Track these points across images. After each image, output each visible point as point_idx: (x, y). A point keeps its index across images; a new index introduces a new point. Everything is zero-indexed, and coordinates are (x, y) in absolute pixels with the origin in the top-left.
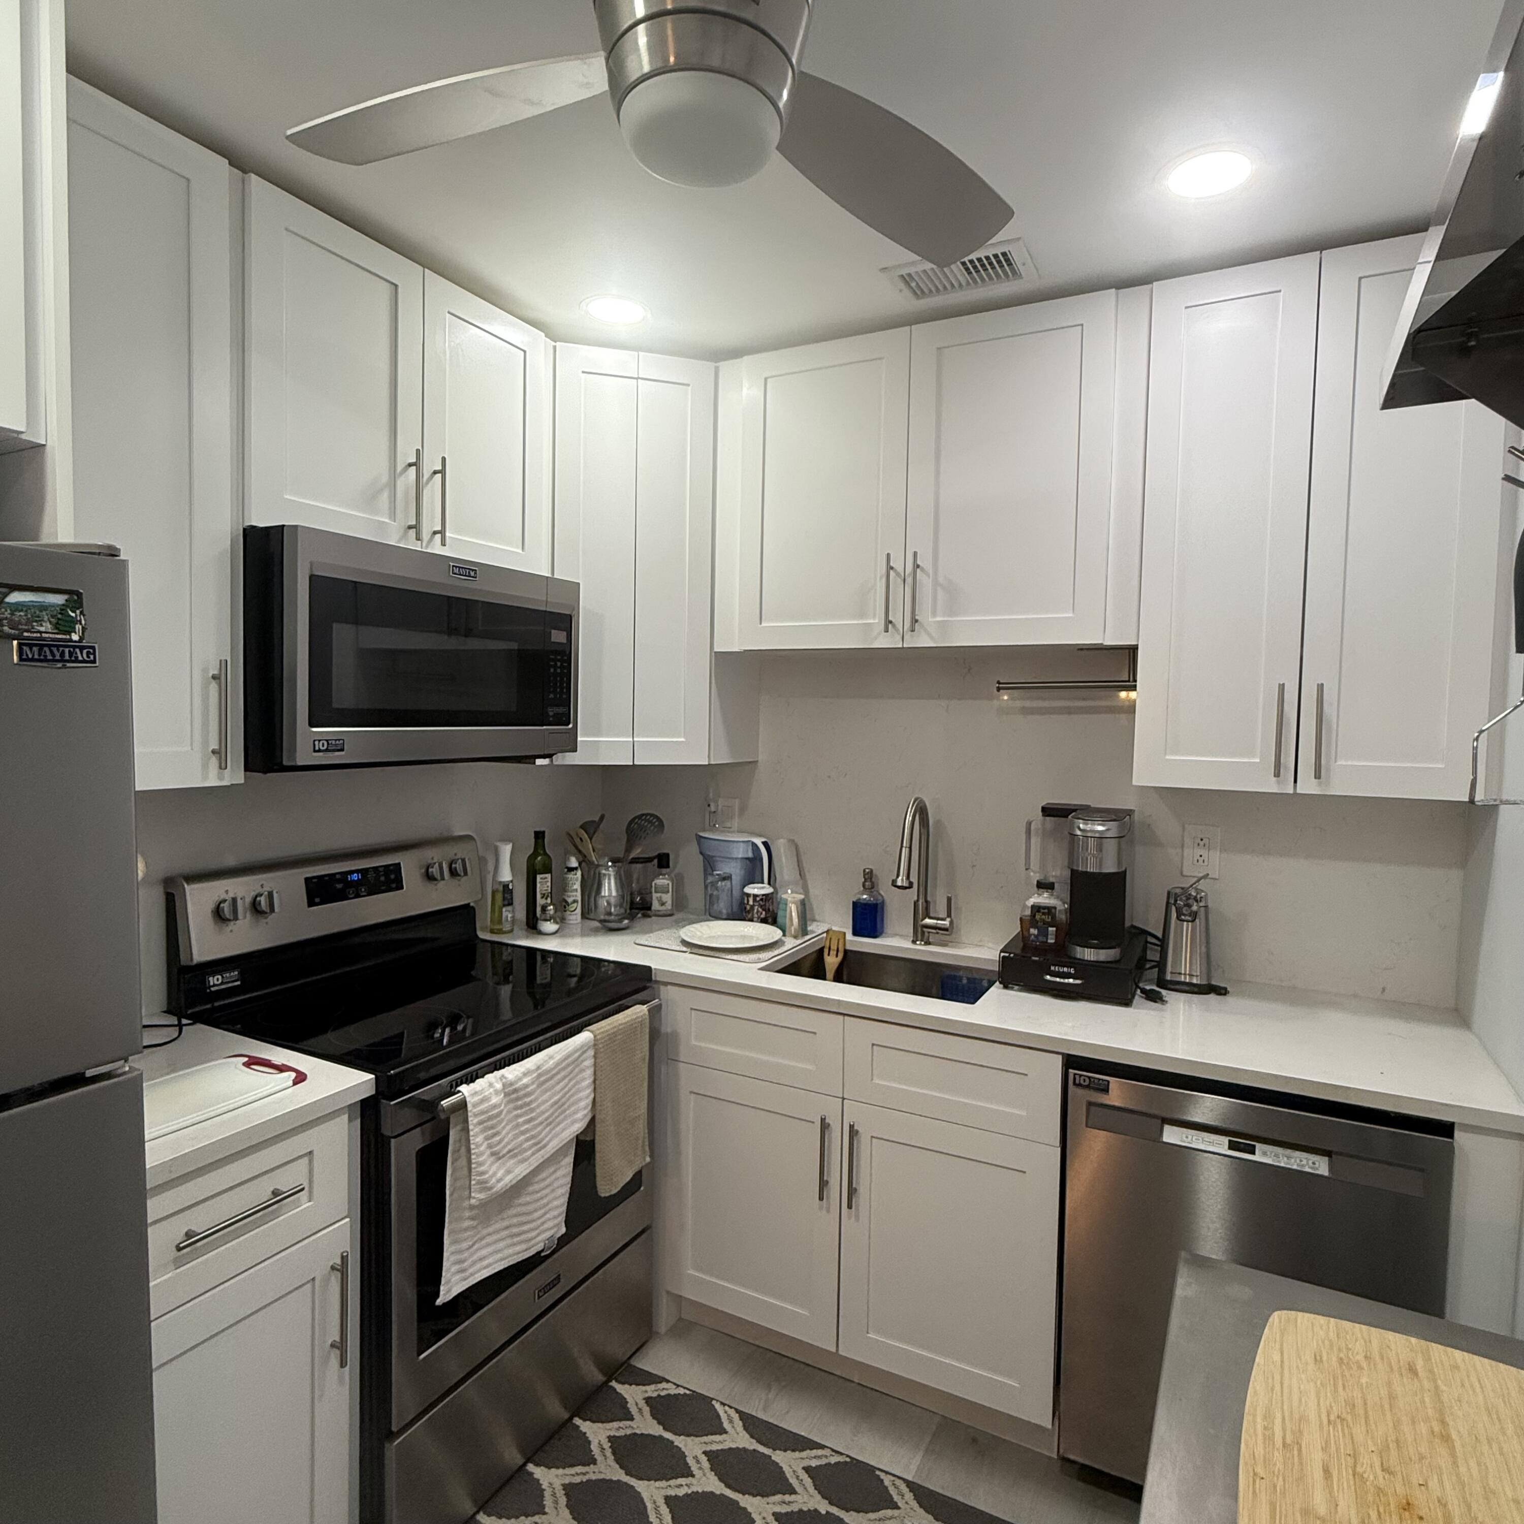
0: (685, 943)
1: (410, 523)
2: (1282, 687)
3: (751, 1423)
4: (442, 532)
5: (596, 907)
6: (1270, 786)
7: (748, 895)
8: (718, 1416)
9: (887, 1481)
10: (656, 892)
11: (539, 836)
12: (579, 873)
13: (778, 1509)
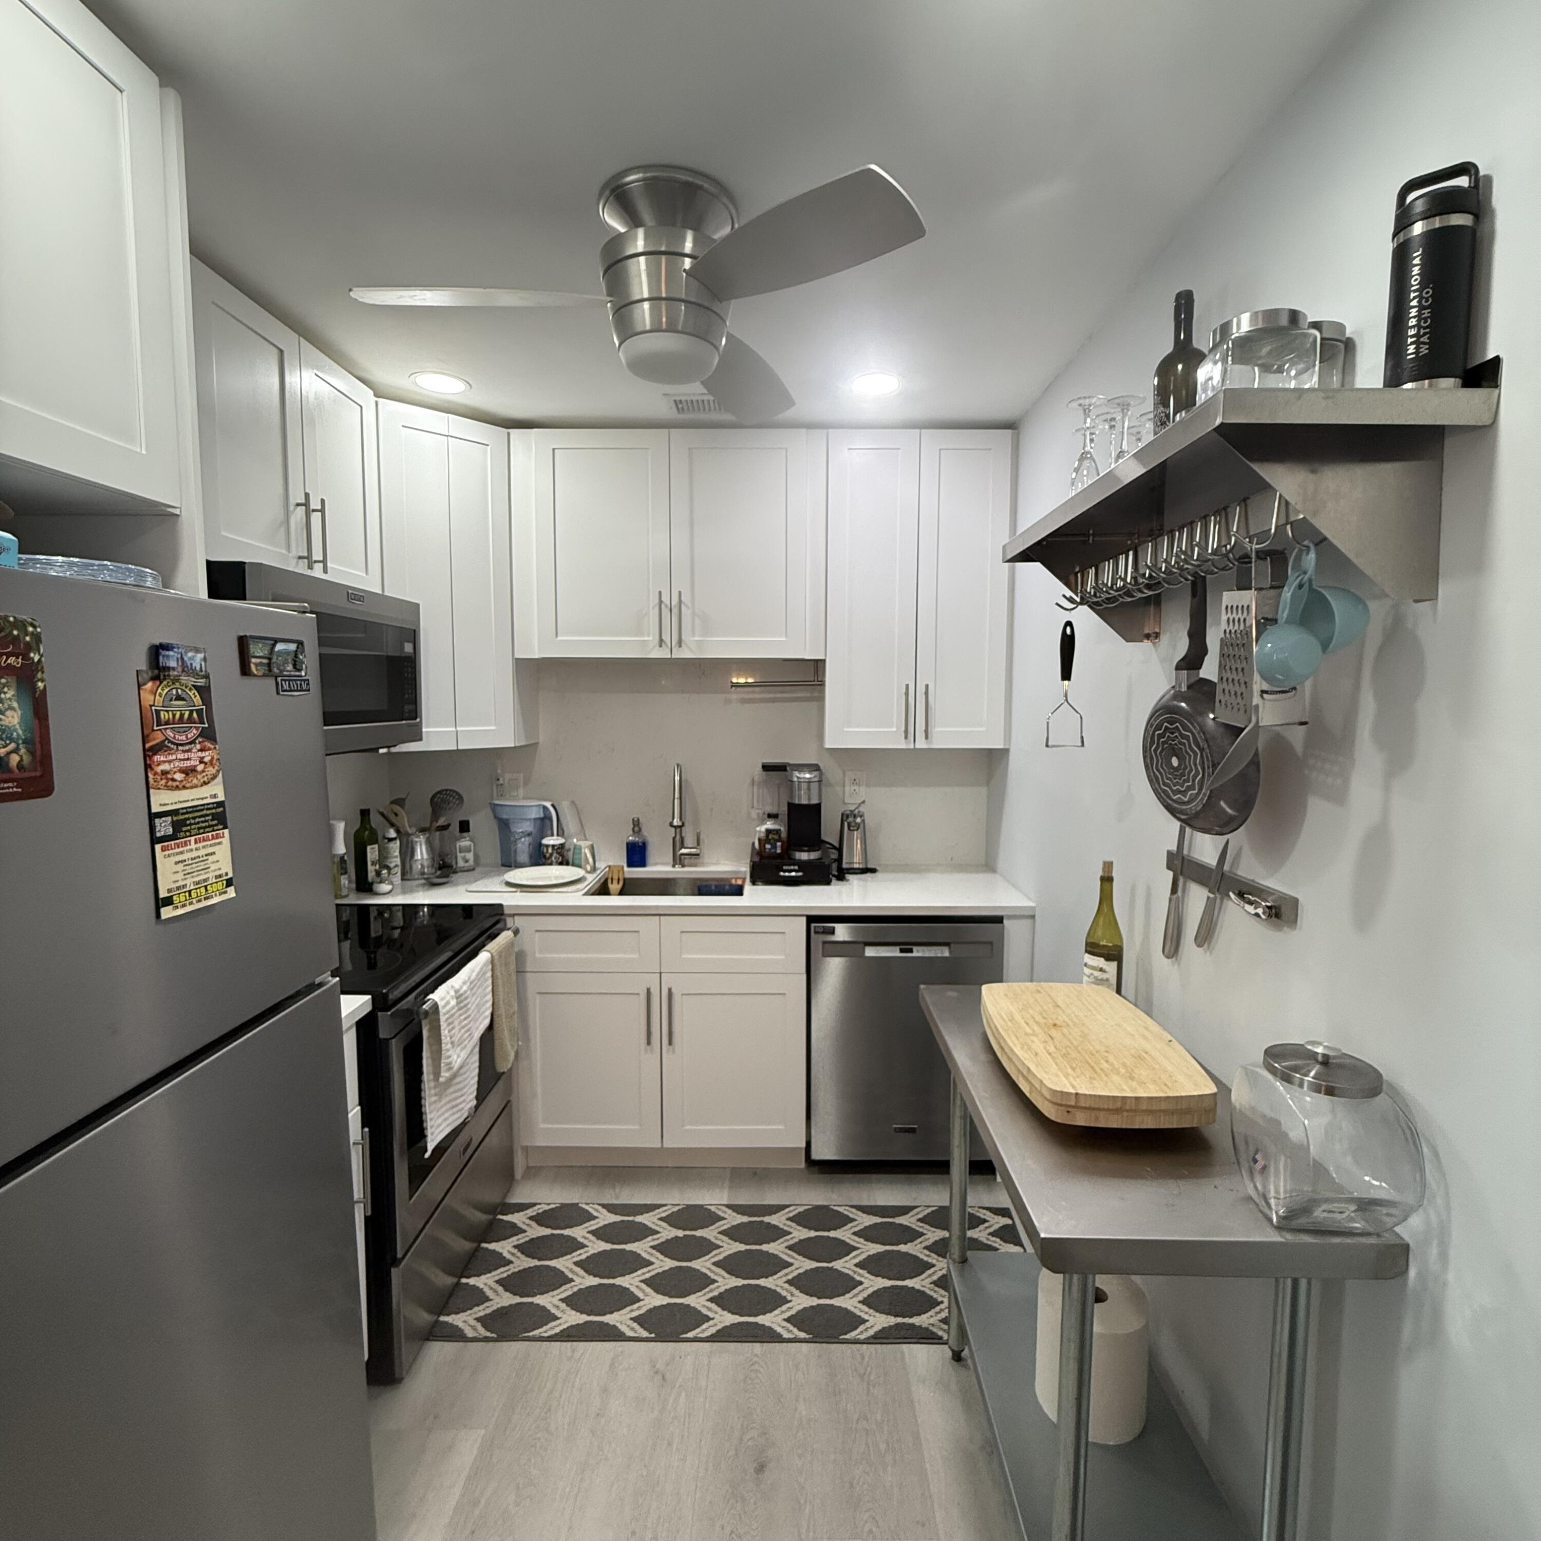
0: (508, 884)
1: (301, 554)
2: (907, 686)
3: (611, 1208)
4: (324, 562)
5: (411, 868)
6: (902, 745)
7: (547, 846)
8: (587, 1211)
9: (713, 1208)
10: (460, 852)
11: (365, 813)
12: (398, 842)
13: (653, 1244)
